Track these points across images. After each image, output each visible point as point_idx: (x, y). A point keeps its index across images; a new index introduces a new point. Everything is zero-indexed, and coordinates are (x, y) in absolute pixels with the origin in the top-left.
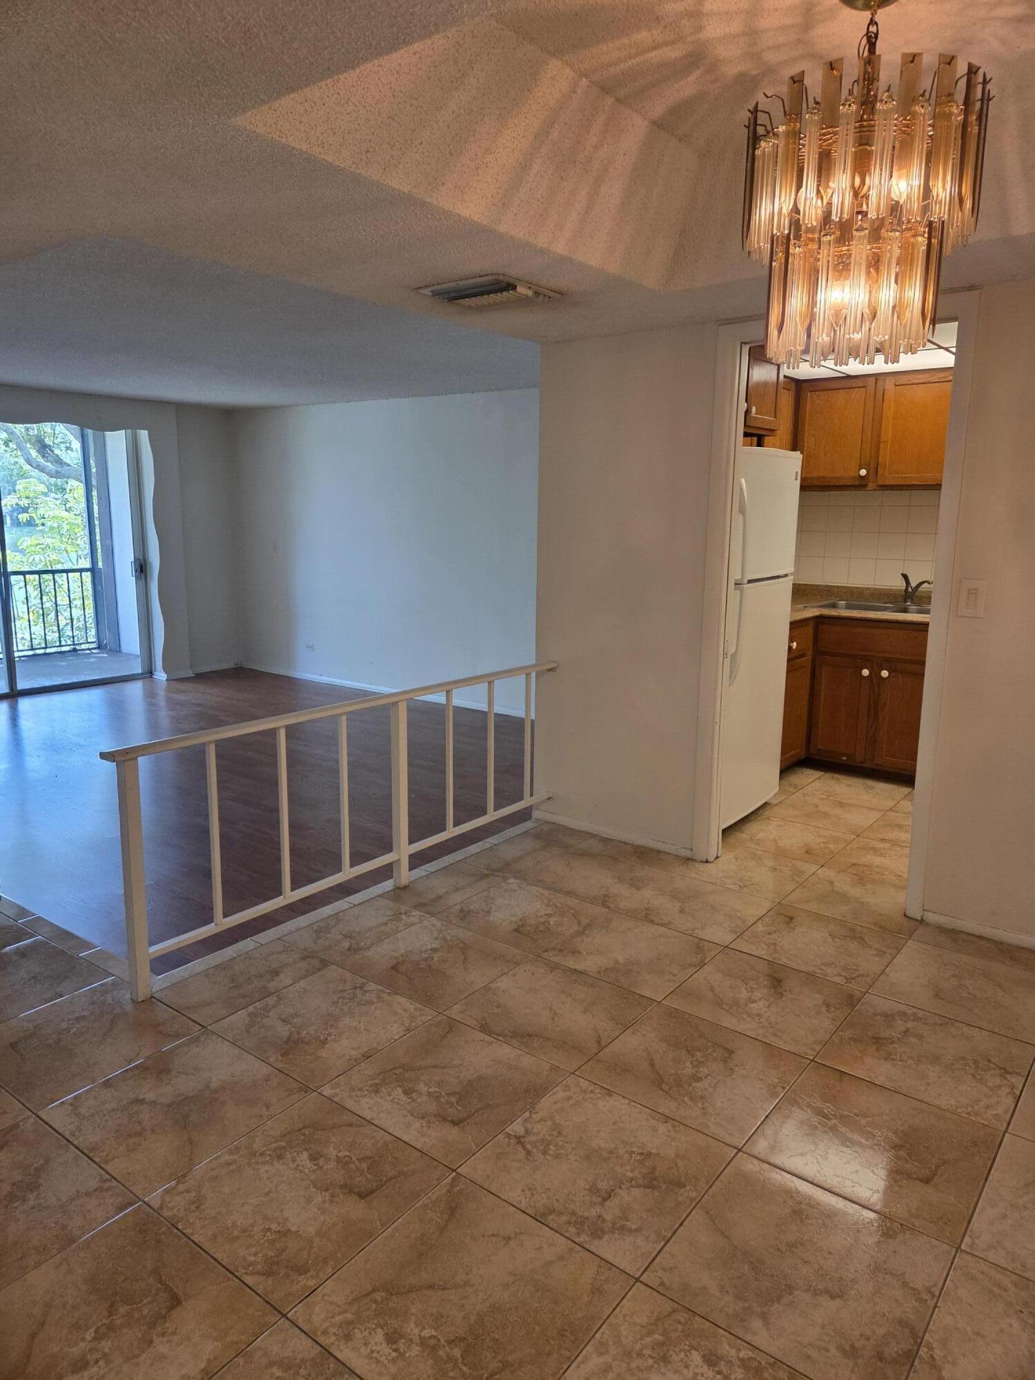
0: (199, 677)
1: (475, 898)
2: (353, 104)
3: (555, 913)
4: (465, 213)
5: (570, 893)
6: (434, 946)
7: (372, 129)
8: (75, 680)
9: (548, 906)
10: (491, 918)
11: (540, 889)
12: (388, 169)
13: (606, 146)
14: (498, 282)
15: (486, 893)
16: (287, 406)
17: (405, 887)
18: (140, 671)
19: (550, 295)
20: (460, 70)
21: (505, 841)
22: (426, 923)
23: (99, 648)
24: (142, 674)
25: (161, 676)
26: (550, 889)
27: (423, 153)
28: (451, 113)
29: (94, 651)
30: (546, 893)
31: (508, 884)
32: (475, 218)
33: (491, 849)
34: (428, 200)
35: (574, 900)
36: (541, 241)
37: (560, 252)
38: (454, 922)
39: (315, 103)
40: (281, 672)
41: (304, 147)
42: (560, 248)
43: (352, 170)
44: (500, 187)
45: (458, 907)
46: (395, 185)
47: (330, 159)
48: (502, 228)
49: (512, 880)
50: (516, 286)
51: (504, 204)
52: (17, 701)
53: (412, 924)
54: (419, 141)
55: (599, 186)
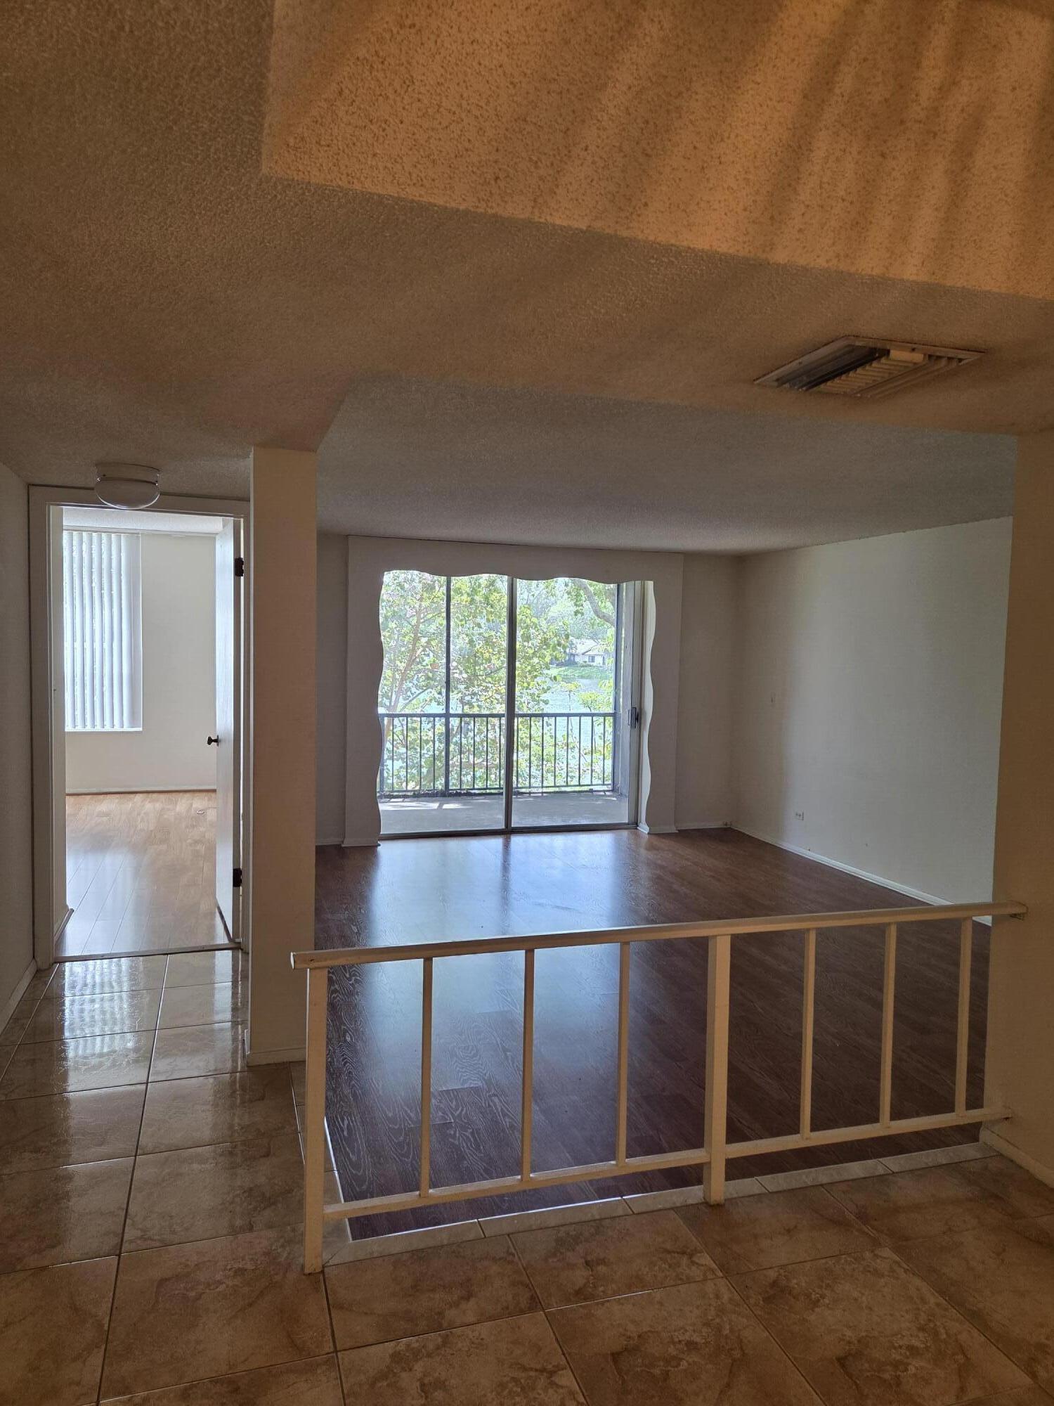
0: (684, 835)
1: (808, 1265)
2: (450, 111)
3: (927, 1348)
4: (701, 244)
5: (976, 1318)
6: (696, 1338)
7: (494, 143)
8: (571, 822)
9: (922, 1329)
10: (812, 1318)
11: (926, 1289)
12: (540, 200)
13: (965, 82)
14: (852, 349)
15: (831, 1262)
16: (794, 548)
17: (718, 1206)
18: (627, 822)
19: (960, 356)
20: (620, 15)
21: (911, 1171)
22: (709, 1287)
23: (613, 791)
24: (628, 824)
25: (644, 829)
26: (942, 1293)
27: (594, 162)
28: (624, 89)
29: (607, 793)
30: (933, 1299)
31: (877, 1256)
32: (724, 248)
33: (882, 1178)
34: (625, 234)
35: (975, 1333)
36: (869, 263)
37: (914, 278)
38: (752, 1301)
39: (386, 122)
40: (769, 840)
41: (392, 190)
42: (912, 271)
43: (480, 210)
44: (757, 192)
45: (772, 1274)
46: (559, 220)
47: (440, 201)
48: (780, 256)
49: (886, 1252)
50: (888, 351)
51: (772, 218)
52: (510, 838)
53: (689, 1280)
54: (583, 145)
55: (970, 154)
